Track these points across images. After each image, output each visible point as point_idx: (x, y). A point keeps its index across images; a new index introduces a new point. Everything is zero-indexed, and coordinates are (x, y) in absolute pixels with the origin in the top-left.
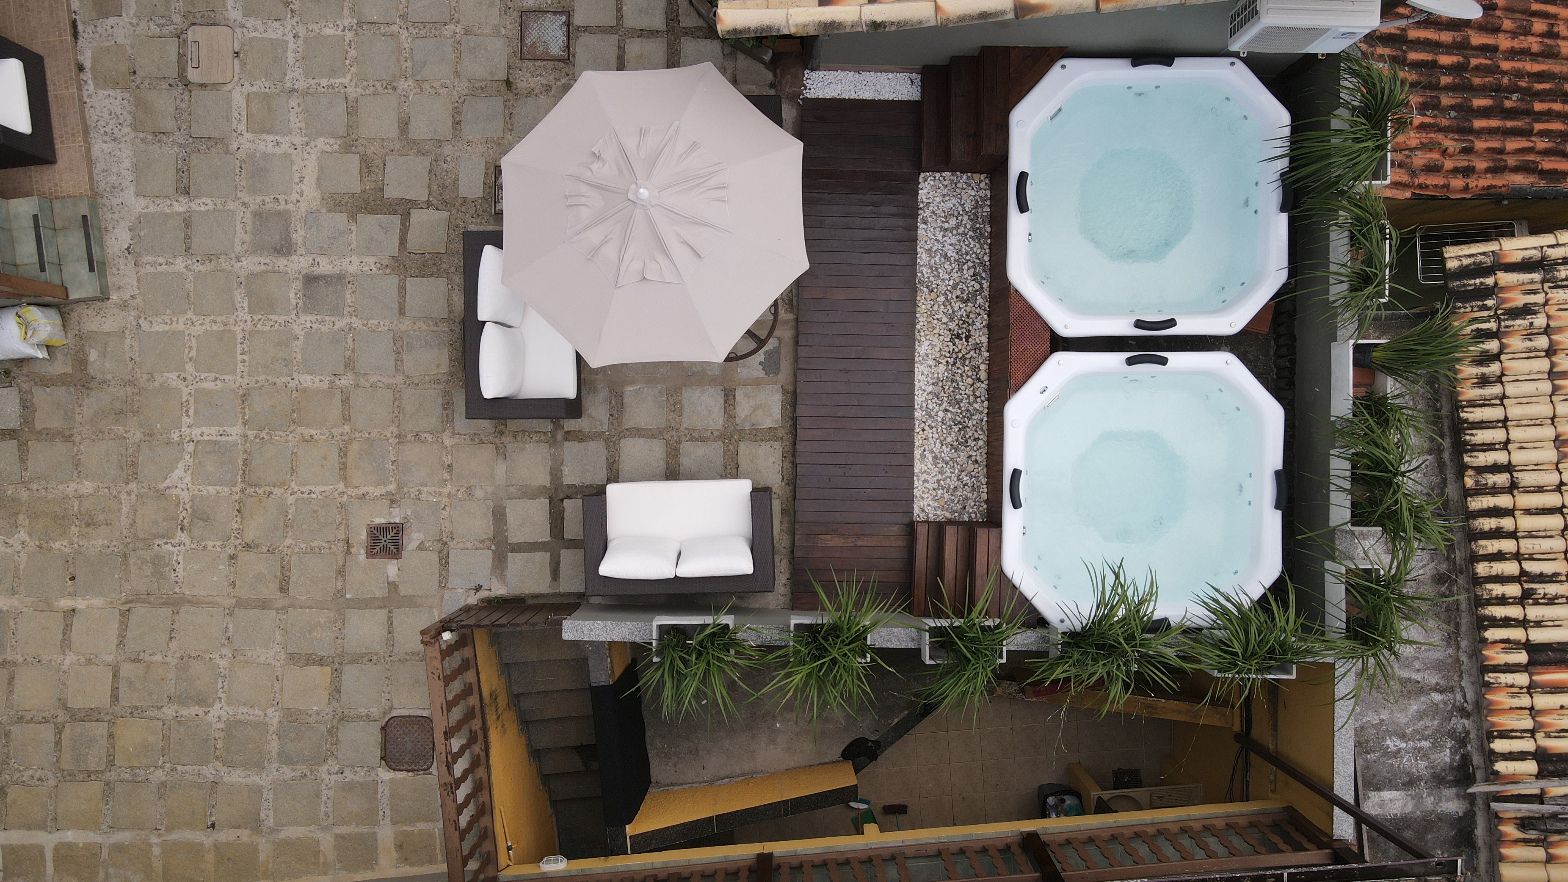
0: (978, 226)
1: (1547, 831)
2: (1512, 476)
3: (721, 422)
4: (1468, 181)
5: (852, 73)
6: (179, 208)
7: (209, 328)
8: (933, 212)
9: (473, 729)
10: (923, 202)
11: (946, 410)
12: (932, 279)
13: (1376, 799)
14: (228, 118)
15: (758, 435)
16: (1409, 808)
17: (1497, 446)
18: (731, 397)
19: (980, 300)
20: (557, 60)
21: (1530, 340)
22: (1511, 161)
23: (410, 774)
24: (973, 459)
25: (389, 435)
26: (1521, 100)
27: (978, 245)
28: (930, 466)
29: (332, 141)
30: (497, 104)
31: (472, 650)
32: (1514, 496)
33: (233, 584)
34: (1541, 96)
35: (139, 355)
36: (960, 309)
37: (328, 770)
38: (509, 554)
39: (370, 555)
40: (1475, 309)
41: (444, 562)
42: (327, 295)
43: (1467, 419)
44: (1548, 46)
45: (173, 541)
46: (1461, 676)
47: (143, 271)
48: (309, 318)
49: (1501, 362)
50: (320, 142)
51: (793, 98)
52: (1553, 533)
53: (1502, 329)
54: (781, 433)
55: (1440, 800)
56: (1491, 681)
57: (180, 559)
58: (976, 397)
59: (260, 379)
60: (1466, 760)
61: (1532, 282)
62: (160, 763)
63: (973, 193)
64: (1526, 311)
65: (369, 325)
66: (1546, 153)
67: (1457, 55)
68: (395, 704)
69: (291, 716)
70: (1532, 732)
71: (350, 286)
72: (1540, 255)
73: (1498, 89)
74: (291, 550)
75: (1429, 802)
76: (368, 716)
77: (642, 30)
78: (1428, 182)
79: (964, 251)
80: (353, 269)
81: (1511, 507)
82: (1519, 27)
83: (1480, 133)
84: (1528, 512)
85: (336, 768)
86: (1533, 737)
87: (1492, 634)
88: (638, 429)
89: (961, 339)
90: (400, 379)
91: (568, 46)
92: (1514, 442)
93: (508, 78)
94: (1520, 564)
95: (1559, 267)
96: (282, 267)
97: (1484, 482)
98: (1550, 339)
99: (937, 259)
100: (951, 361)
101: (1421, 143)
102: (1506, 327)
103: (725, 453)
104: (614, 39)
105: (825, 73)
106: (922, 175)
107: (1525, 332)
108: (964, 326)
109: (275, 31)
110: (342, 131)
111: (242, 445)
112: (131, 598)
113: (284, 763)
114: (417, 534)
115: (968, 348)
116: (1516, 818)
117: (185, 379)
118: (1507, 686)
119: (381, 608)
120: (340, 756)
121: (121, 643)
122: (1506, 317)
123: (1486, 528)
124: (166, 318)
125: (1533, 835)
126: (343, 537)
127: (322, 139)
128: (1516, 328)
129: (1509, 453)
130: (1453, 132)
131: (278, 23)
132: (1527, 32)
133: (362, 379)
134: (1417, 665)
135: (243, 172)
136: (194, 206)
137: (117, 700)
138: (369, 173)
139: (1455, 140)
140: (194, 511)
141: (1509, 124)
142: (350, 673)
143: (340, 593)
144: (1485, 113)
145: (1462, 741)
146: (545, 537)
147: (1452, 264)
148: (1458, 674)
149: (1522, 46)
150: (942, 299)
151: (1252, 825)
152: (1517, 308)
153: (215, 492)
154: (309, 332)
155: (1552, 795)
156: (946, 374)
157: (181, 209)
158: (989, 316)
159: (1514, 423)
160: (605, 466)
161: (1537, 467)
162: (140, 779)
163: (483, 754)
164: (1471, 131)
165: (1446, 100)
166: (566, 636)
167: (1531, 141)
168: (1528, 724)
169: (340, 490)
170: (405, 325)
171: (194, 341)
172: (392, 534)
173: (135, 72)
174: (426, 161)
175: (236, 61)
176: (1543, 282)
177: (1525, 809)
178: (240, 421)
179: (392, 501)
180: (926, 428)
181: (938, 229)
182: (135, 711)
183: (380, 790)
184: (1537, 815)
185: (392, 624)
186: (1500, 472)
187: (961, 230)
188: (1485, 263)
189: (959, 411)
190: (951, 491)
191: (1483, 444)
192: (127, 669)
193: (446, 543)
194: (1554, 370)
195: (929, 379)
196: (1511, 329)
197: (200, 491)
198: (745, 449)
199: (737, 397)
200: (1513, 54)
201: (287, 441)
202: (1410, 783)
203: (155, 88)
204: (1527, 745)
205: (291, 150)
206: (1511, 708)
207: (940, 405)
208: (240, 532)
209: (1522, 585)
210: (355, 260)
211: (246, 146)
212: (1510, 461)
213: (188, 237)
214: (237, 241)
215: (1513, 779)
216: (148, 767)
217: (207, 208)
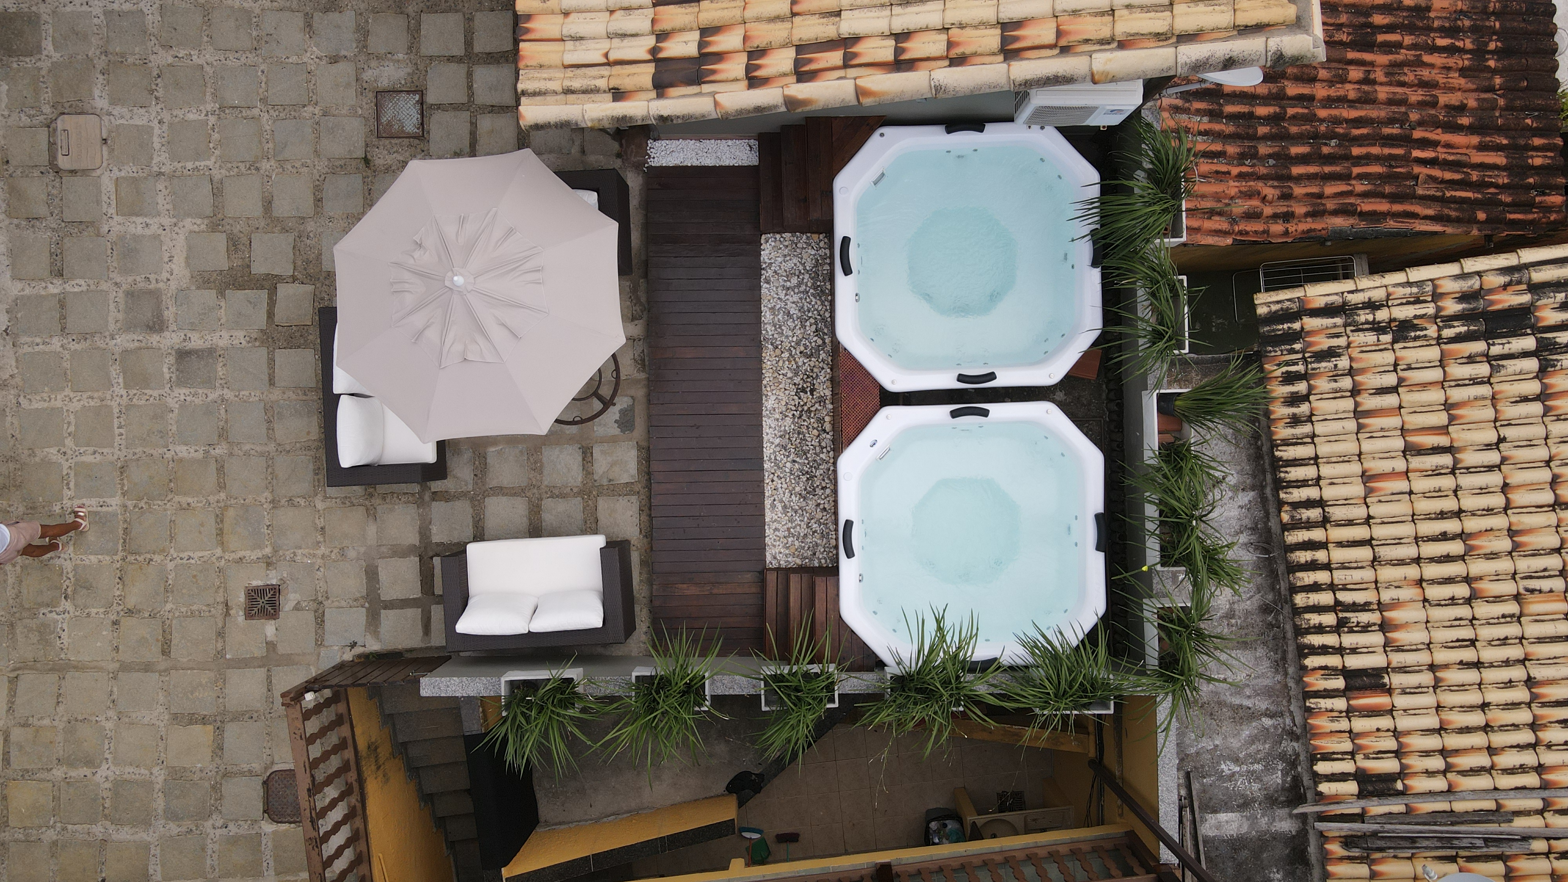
0: (818, 283)
1: (1368, 849)
2: (1324, 511)
3: (580, 479)
4: (1288, 225)
5: (693, 141)
6: (54, 289)
7: (87, 404)
8: (775, 272)
9: (349, 781)
10: (765, 263)
11: (794, 461)
12: (776, 336)
13: (1213, 821)
14: (98, 202)
15: (614, 490)
16: (1245, 829)
17: (1310, 483)
18: (589, 455)
19: (823, 355)
20: (412, 137)
21: (1336, 381)
22: (1330, 205)
23: (293, 825)
24: (822, 506)
25: (263, 500)
26: (1339, 146)
27: (819, 303)
28: (780, 515)
29: (199, 221)
30: (356, 181)
31: (345, 705)
32: (1326, 530)
33: (117, 649)
34: (1359, 141)
35: (20, 432)
36: (804, 363)
37: (213, 825)
38: (382, 611)
39: (249, 616)
40: (1285, 353)
41: (320, 621)
42: (199, 369)
43: (1281, 457)
44: (1364, 92)
45: (57, 610)
46: (1289, 701)
47: (21, 351)
48: (184, 391)
49: (1310, 402)
50: (188, 222)
51: (639, 166)
52: (1364, 564)
53: (1310, 372)
54: (638, 487)
55: (1274, 820)
56: (1313, 706)
57: (65, 626)
58: (822, 448)
59: (137, 451)
60: (1297, 780)
61: (1335, 326)
62: (51, 822)
63: (813, 252)
64: (1331, 353)
65: (241, 396)
66: (1365, 195)
67: (1274, 105)
68: (276, 759)
69: (177, 775)
70: (1352, 754)
71: (221, 359)
72: (1341, 300)
73: (1316, 136)
74: (171, 614)
75: (1263, 822)
76: (250, 771)
77: (492, 106)
78: (1248, 229)
79: (806, 308)
80: (223, 342)
81: (1325, 540)
82: (1334, 76)
83: (1299, 179)
84: (1340, 544)
85: (220, 823)
86: (1353, 758)
87: (1312, 662)
88: (501, 488)
89: (806, 393)
90: (272, 447)
91: (422, 124)
92: (1325, 478)
93: (366, 156)
94: (1335, 594)
95: (1360, 312)
96: (155, 343)
97: (1298, 517)
98: (1353, 380)
99: (780, 317)
100: (797, 414)
101: (1240, 192)
102: (1313, 369)
103: (584, 508)
104: (466, 115)
105: (667, 142)
106: (763, 237)
107: (1331, 374)
108: (809, 380)
109: (140, 118)
110: (209, 211)
111: (121, 514)
112: (18, 665)
113: (170, 819)
114: (294, 595)
115: (813, 401)
116: (1340, 837)
117: (65, 453)
118: (1327, 710)
119: (260, 667)
120: (224, 810)
121: (10, 709)
122: (1313, 359)
123: (1303, 561)
124: (45, 395)
125: (1356, 852)
126: (222, 600)
127: (190, 220)
128: (1322, 370)
129: (1321, 489)
130: (1272, 179)
131: (144, 110)
132: (1343, 80)
133: (235, 448)
134: (1248, 692)
135: (115, 253)
136: (68, 288)
137: (9, 764)
138: (236, 250)
139: (1274, 187)
140: (76, 580)
141: (1327, 169)
142: (232, 730)
143: (220, 654)
144: (1303, 160)
145: (1292, 763)
146: (416, 593)
147: (1262, 311)
148: (1287, 699)
149: (1338, 94)
150: (786, 355)
151: (1094, 850)
152: (1322, 351)
153: (96, 561)
154: (184, 405)
155: (1372, 814)
156: (793, 427)
157: (56, 291)
158: (831, 370)
159: (1324, 460)
160: (471, 524)
161: (1347, 502)
162: (32, 839)
163: (359, 805)
164: (1290, 178)
165: (1264, 149)
166: (424, 693)
167: (1350, 185)
168: (1347, 746)
169: (217, 555)
170: (275, 395)
171: (72, 417)
172: (269, 595)
173: (8, 162)
174: (291, 238)
175: (105, 148)
176: (1345, 325)
177: (1346, 828)
178: (120, 492)
179: (269, 564)
180: (775, 478)
181: (779, 289)
182: (26, 774)
183: (264, 842)
184: (1359, 834)
185: (271, 682)
186: (1313, 507)
187: (803, 288)
188: (1291, 309)
189: (806, 462)
190: (801, 538)
191: (1297, 481)
192: (17, 734)
193: (321, 603)
194: (1358, 409)
195: (776, 432)
196: (1318, 371)
197: (82, 560)
198: (604, 505)
199: (594, 455)
200: (1329, 102)
201: (165, 510)
202: (1245, 804)
203: (27, 176)
204: (1348, 767)
205: (160, 231)
206: (1331, 732)
207: (788, 456)
208: (122, 598)
209: (1337, 614)
210: (225, 334)
211: (116, 229)
212: (1321, 497)
213: (63, 317)
214: (111, 320)
215: (1336, 799)
216: (40, 827)
217: (80, 289)
